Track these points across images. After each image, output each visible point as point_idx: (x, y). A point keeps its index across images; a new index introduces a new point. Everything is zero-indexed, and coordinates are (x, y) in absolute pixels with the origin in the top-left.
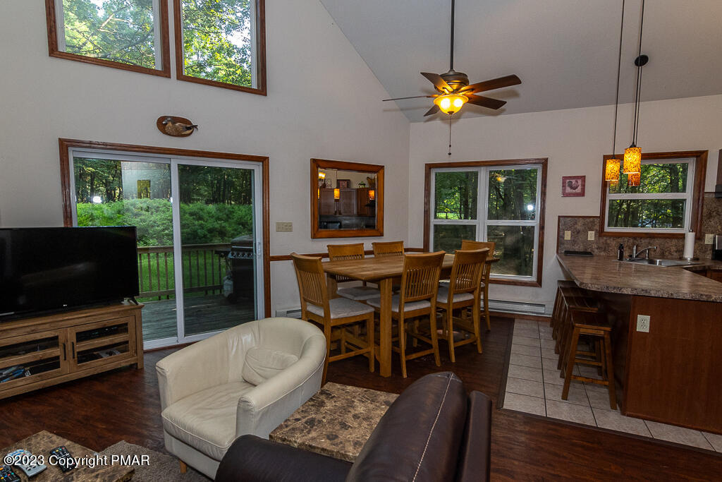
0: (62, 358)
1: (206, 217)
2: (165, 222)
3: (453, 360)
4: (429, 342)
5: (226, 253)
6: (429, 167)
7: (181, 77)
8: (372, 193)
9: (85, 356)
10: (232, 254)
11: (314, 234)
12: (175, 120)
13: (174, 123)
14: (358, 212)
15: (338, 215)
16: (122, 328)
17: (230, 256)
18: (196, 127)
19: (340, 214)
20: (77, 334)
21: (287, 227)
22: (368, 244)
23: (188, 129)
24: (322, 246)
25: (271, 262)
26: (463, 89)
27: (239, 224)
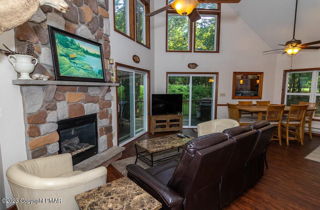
0: (167, 125)
1: (184, 90)
2: (170, 92)
3: (288, 144)
4: (277, 136)
5: (199, 103)
6: (286, 71)
7: (195, 52)
8: (258, 81)
9: (171, 126)
10: (201, 104)
11: (233, 98)
12: (193, 64)
13: (192, 65)
14: (251, 89)
15: (241, 90)
16: (178, 120)
17: (200, 104)
18: (198, 65)
19: (242, 89)
20: (170, 120)
21: (223, 95)
22: (254, 102)
23: (196, 66)
24: (236, 102)
25: (218, 106)
26: (298, 46)
27: (196, 93)
